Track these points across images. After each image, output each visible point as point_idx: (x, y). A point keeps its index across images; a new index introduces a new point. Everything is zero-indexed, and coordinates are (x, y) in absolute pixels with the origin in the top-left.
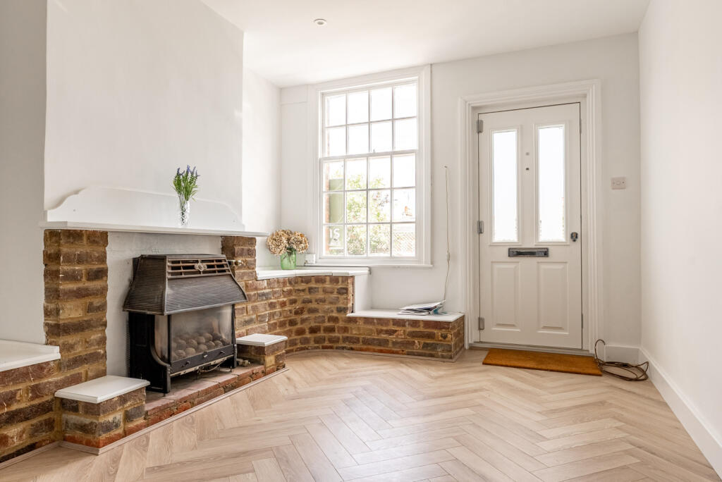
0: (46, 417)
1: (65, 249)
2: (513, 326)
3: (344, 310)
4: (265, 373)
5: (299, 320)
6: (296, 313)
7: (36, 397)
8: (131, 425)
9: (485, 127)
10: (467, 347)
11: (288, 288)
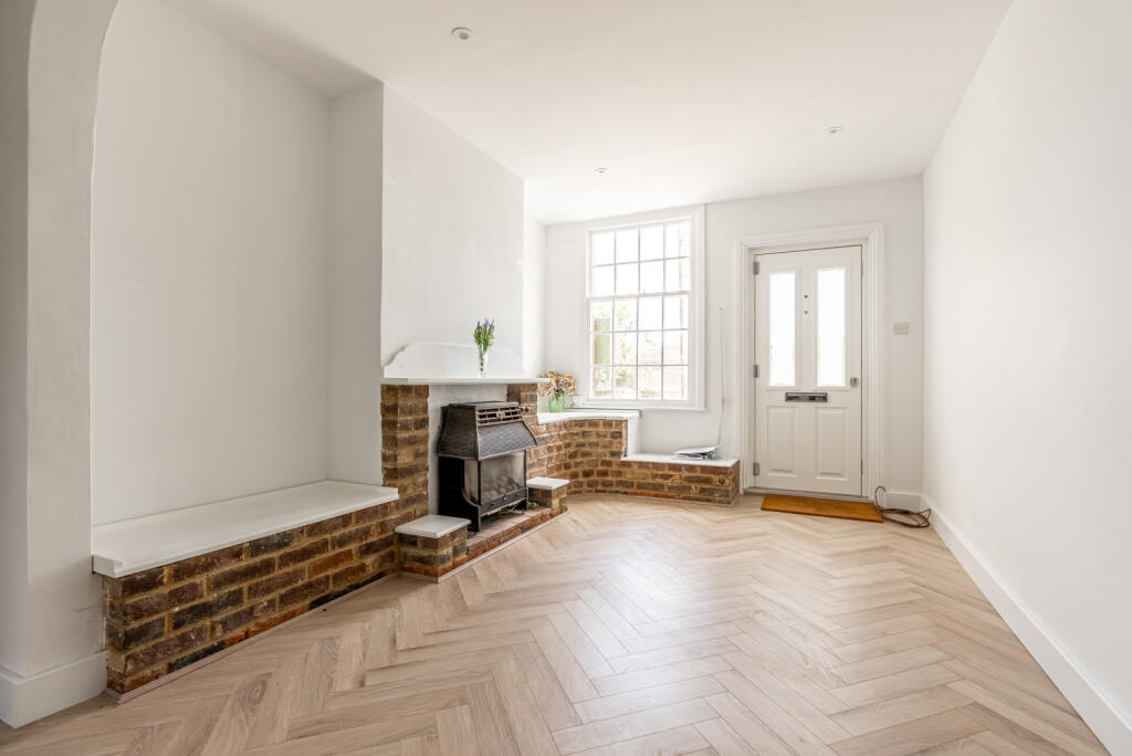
0: (389, 549)
1: (401, 402)
2: (789, 471)
3: (618, 454)
4: (552, 516)
5: (573, 465)
6: (570, 457)
7: (383, 532)
8: (458, 559)
9: (762, 268)
10: (741, 492)
11: (563, 432)
